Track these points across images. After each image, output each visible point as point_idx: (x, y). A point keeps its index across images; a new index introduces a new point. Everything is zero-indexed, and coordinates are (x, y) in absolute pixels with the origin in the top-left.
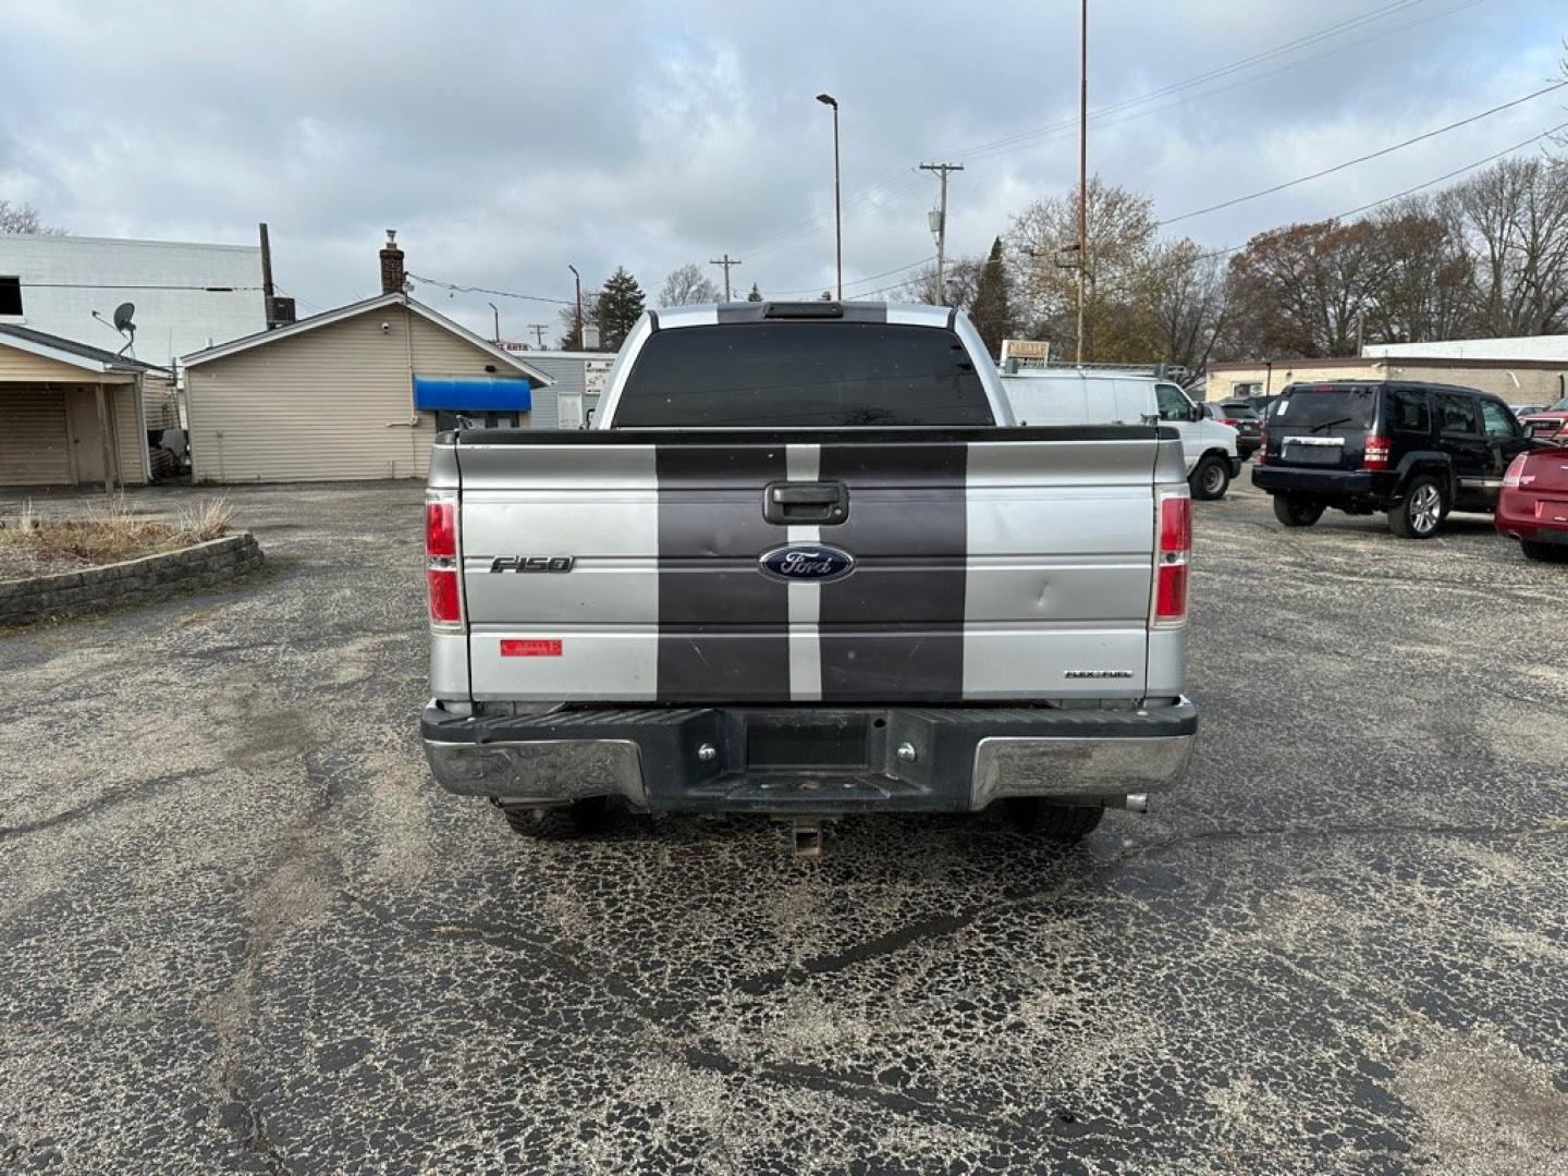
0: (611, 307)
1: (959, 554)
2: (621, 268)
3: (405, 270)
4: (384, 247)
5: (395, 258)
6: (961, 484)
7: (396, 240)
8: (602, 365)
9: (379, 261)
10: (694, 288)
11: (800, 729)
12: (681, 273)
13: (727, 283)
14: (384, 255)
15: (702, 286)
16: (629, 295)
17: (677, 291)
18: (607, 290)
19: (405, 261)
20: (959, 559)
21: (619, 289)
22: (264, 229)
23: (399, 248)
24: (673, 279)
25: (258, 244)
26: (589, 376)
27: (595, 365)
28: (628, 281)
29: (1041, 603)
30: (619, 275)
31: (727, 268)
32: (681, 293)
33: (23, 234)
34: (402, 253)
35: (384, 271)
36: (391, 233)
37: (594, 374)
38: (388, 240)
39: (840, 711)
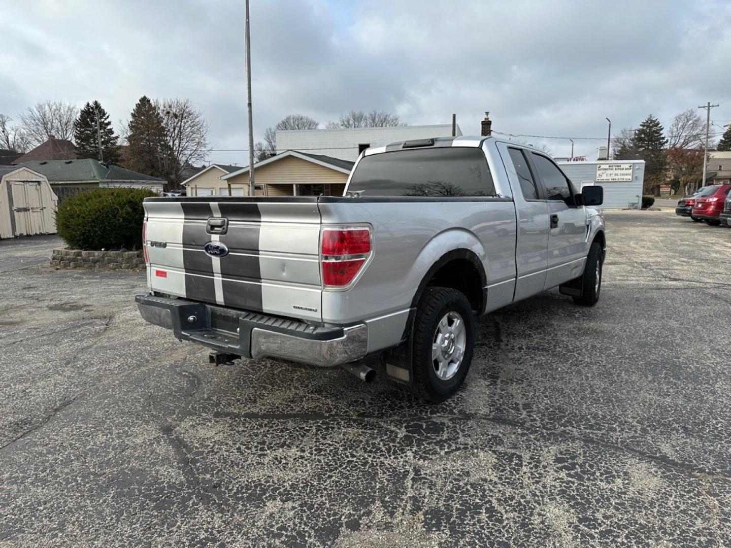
0: (643, 136)
1: (257, 251)
2: (650, 115)
3: (491, 129)
4: (483, 120)
5: (488, 124)
6: (259, 220)
7: (489, 116)
8: (607, 167)
9: (481, 125)
10: (690, 122)
11: (224, 316)
12: (683, 115)
13: (708, 117)
14: (483, 123)
15: (696, 121)
16: (654, 129)
17: (681, 124)
18: (641, 127)
19: (492, 126)
20: (256, 252)
21: (648, 127)
22: (454, 116)
23: (490, 120)
24: (678, 119)
25: (451, 123)
26: (599, 172)
27: (602, 167)
28: (654, 121)
29: (284, 274)
30: (649, 119)
31: (709, 109)
32: (682, 126)
33: (394, 127)
34: (490, 122)
35: (482, 130)
36: (487, 113)
37: (602, 171)
38: (486, 116)
39: (234, 311)
